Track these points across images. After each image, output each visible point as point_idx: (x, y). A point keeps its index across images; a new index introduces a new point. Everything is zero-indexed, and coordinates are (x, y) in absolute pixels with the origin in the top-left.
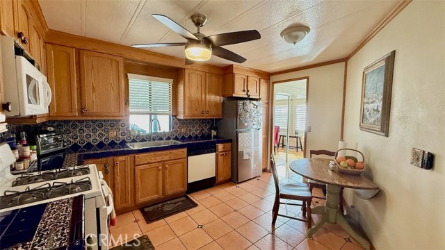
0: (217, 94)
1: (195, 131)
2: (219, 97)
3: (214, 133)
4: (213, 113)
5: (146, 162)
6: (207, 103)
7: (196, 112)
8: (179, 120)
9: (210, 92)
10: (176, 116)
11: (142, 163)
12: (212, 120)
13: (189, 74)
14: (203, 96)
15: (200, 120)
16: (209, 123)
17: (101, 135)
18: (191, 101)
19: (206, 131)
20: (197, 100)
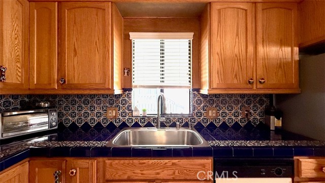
0: (282, 43)
1: (232, 115)
2: (289, 49)
3: (275, 122)
4: (274, 84)
5: (125, 177)
6: (260, 62)
7: (235, 81)
8: (203, 96)
9: (267, 41)
10: (198, 90)
11: (117, 177)
12: (269, 96)
13: (219, 11)
14: (251, 49)
15: (242, 96)
16: (261, 102)
17: (99, 115)
18: (223, 62)
19: (256, 116)
20: (237, 58)
